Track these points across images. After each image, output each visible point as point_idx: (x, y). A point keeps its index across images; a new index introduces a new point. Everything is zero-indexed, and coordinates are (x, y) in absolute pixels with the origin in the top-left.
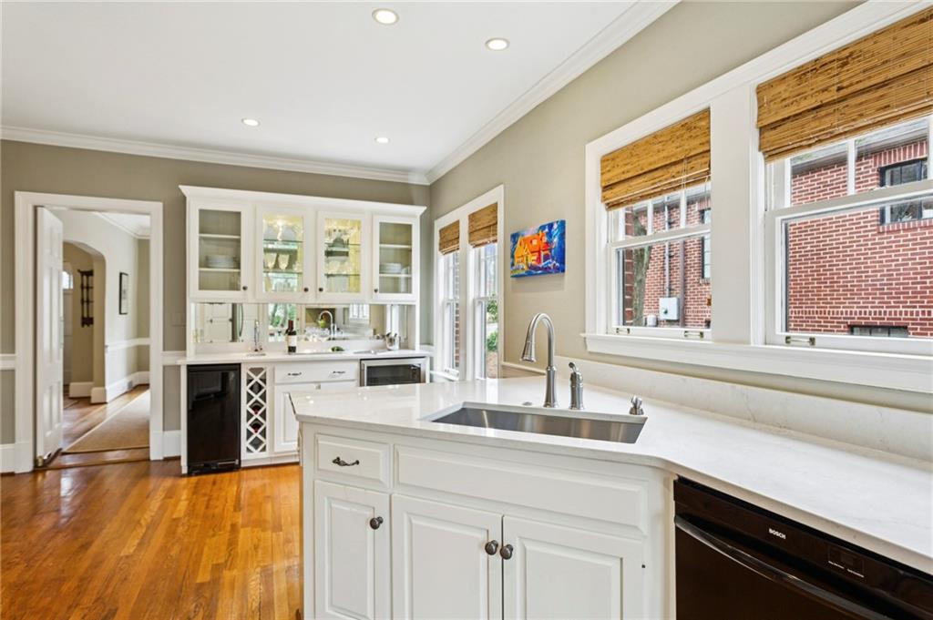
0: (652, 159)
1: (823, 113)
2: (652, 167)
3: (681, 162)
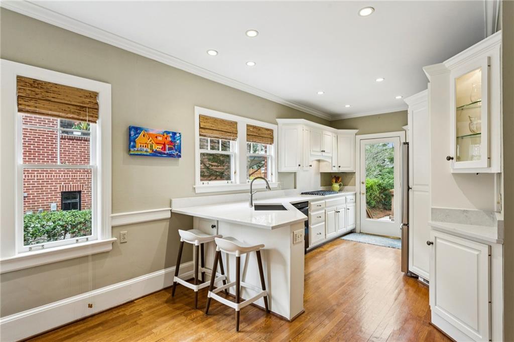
3: (230, 133)
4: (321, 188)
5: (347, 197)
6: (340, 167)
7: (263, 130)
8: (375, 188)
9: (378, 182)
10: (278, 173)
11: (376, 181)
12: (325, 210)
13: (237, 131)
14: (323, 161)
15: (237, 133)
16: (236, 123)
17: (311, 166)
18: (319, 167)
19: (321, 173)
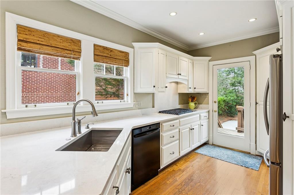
0: (56, 43)
1: (107, 58)
2: (56, 46)
3: (71, 50)
4: (179, 107)
5: (201, 115)
6: (195, 88)
7: (116, 52)
8: (222, 103)
9: (223, 99)
10: (135, 93)
11: (222, 98)
12: (179, 129)
13: (81, 50)
14: (181, 83)
15: (81, 52)
16: (79, 41)
17: (166, 87)
18: (177, 89)
19: (179, 94)
